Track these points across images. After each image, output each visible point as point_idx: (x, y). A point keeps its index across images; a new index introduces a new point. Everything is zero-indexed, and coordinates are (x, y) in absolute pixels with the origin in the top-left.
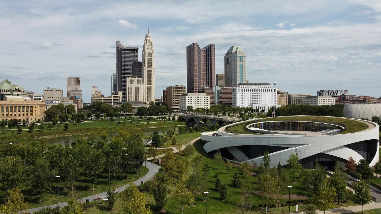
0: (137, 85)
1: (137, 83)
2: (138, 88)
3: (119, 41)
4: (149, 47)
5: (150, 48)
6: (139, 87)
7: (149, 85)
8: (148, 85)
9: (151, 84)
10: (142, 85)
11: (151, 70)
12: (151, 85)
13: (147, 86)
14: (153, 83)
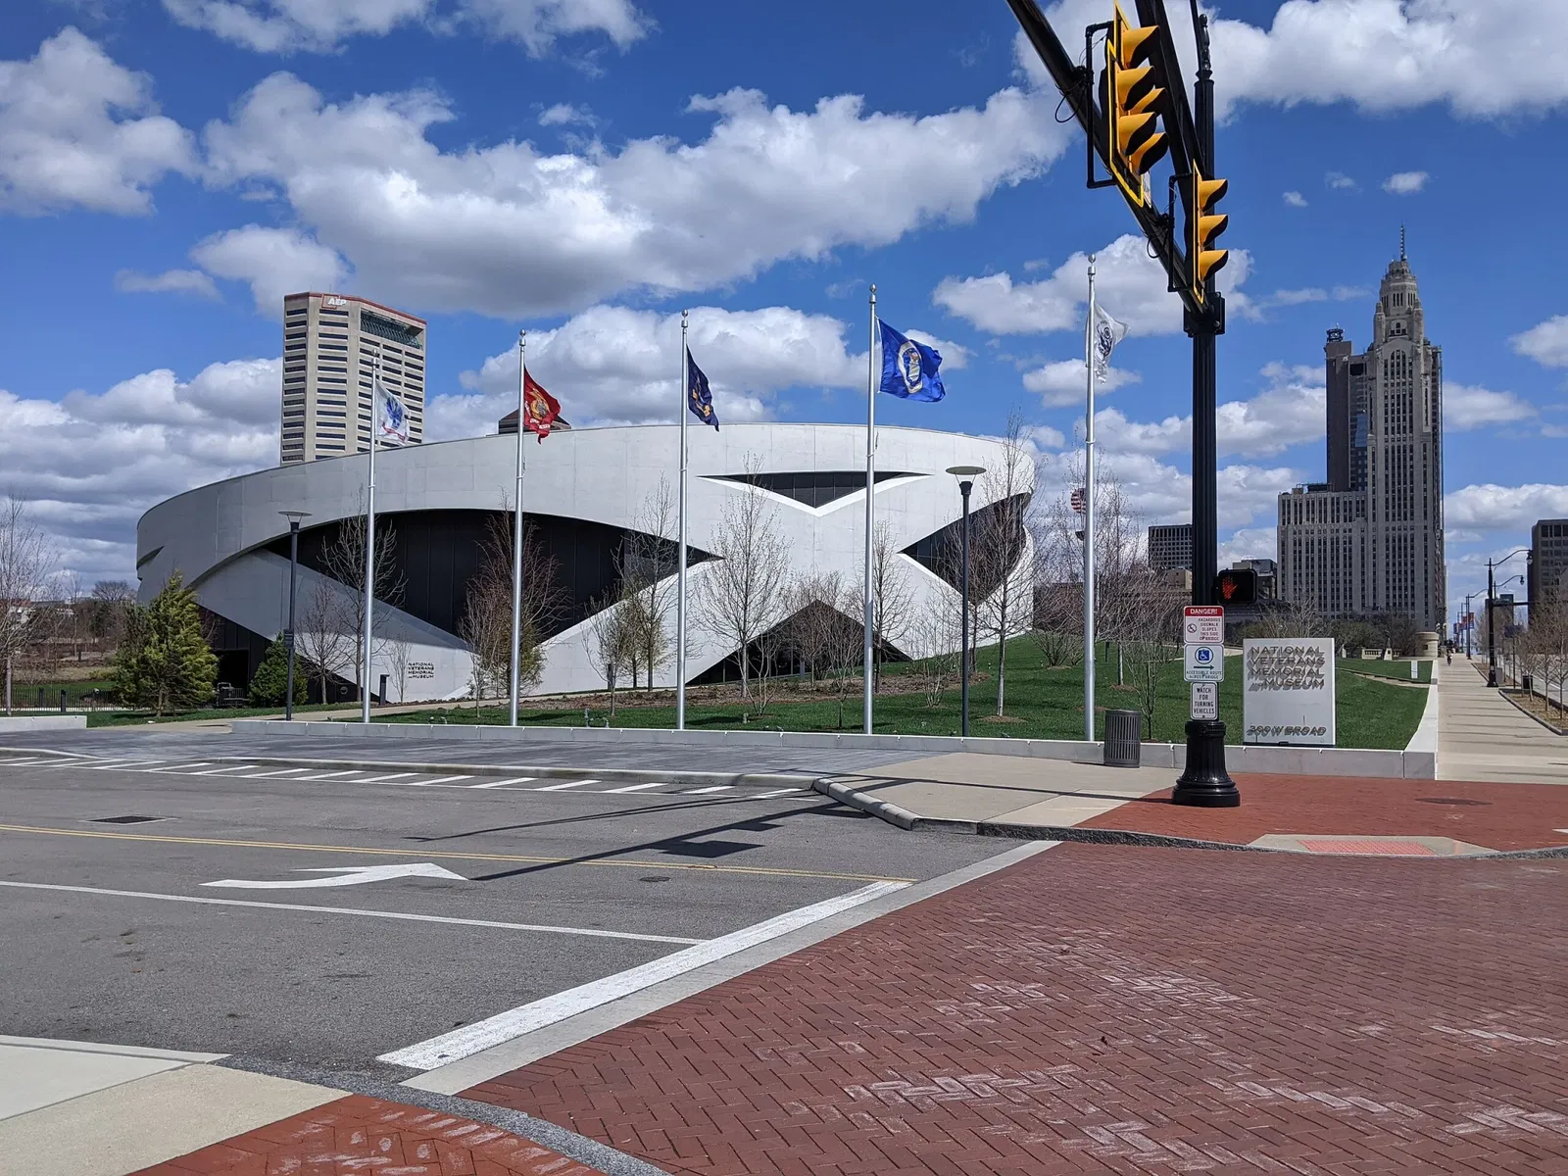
0: (1329, 526)
1: (1329, 519)
2: (1335, 542)
3: (1340, 332)
4: (1398, 325)
5: (1404, 330)
6: (1341, 537)
7: (1397, 524)
8: (1391, 524)
9: (1409, 515)
10: (1356, 524)
11: (1408, 443)
12: (1409, 523)
13: (1387, 529)
14: (1418, 511)
